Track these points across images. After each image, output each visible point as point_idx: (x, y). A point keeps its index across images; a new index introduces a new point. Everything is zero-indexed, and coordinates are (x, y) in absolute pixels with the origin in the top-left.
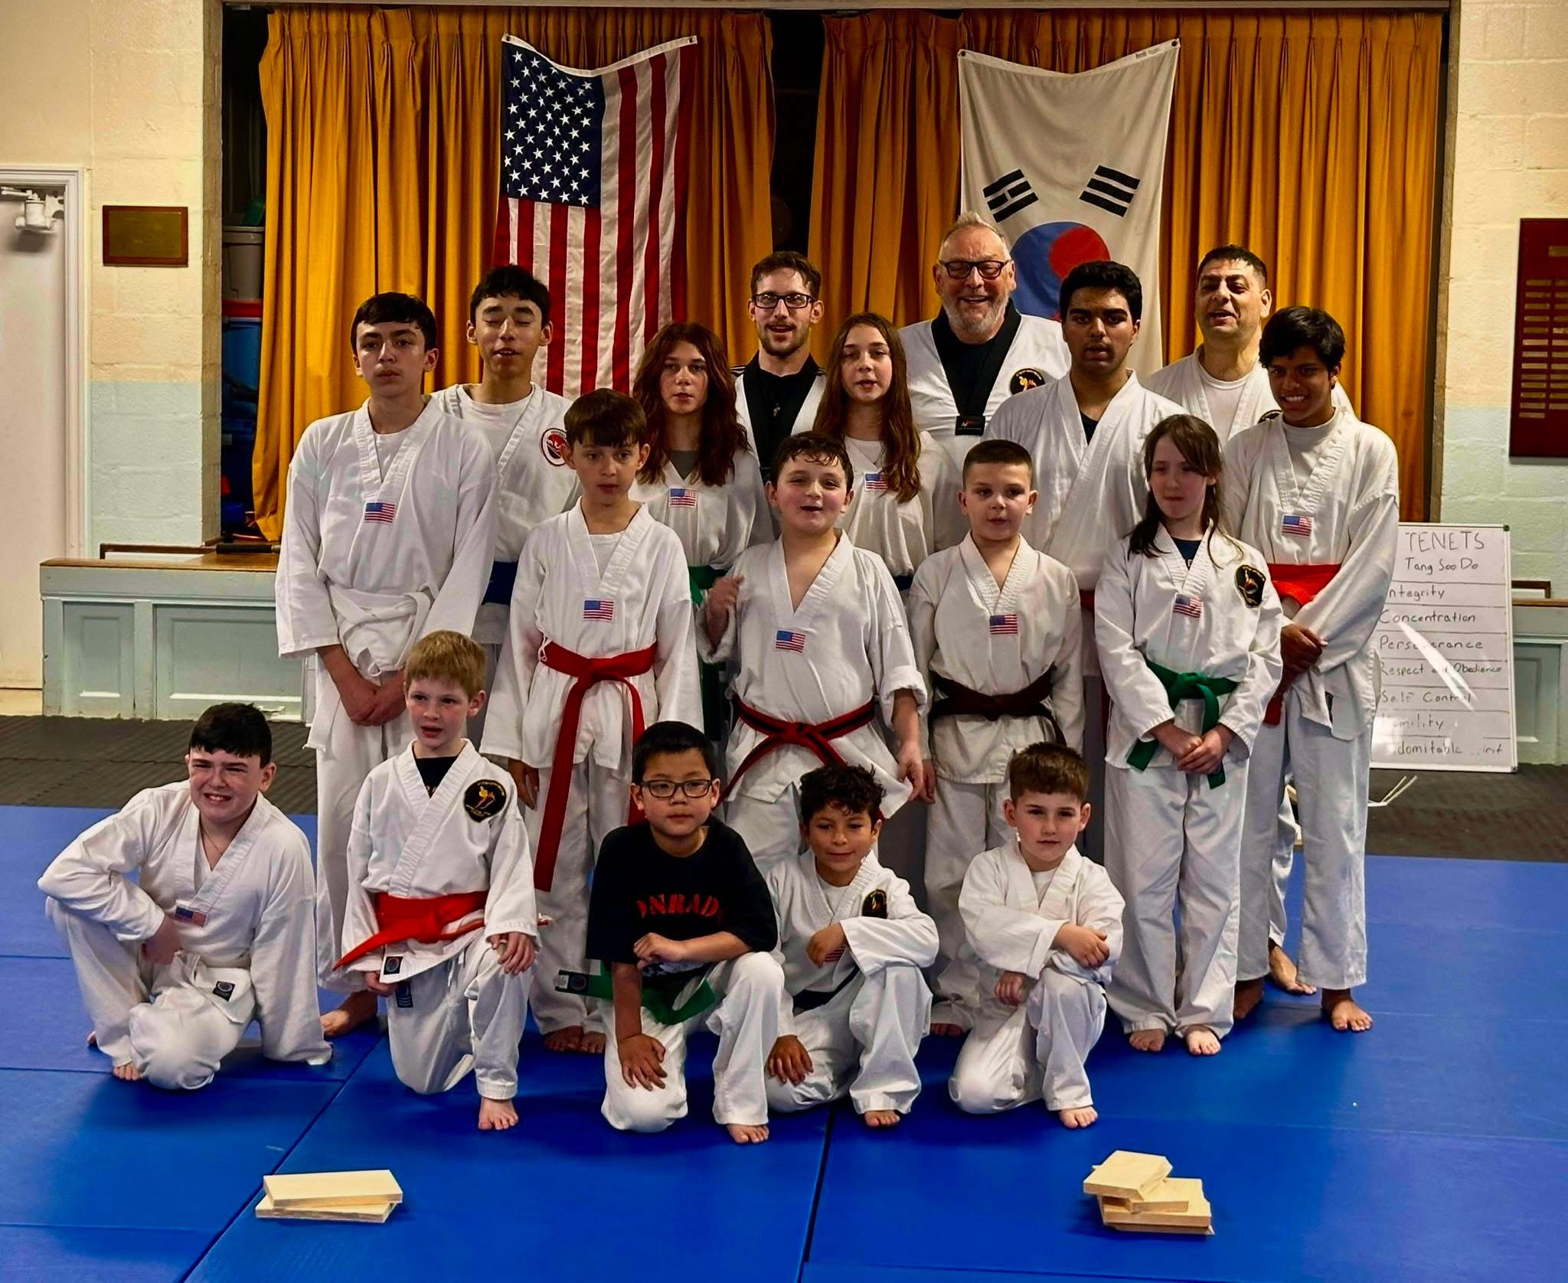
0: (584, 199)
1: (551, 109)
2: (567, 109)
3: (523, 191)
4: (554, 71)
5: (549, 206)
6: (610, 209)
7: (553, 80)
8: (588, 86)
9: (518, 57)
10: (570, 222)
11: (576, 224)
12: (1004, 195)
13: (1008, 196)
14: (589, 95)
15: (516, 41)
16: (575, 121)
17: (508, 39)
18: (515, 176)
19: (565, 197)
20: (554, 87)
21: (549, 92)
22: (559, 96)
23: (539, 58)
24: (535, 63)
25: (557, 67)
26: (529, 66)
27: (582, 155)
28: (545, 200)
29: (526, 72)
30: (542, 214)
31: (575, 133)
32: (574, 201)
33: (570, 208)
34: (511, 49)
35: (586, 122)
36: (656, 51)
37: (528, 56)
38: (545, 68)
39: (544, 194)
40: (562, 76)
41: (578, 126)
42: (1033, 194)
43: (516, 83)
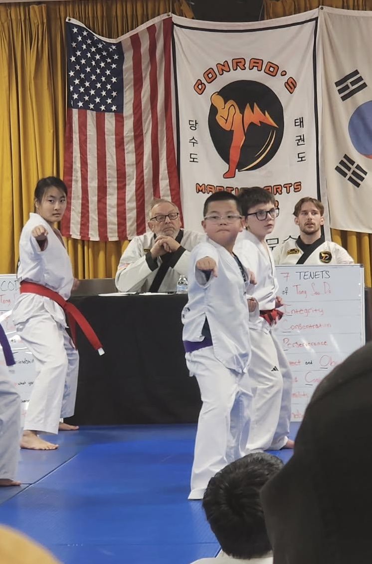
0: (114, 108)
1: (94, 59)
2: (103, 59)
3: (80, 104)
4: (96, 38)
5: (94, 113)
6: (128, 110)
7: (95, 43)
8: (114, 47)
9: (75, 30)
10: (106, 122)
11: (110, 121)
12: (347, 85)
13: (350, 85)
14: (114, 52)
15: (74, 21)
16: (108, 66)
17: (69, 20)
18: (75, 96)
19: (103, 108)
20: (96, 46)
21: (93, 49)
22: (99, 51)
23: (87, 31)
24: (85, 33)
25: (97, 36)
26: (82, 35)
27: (113, 84)
28: (92, 109)
29: (80, 38)
30: (91, 116)
31: (108, 72)
32: (109, 110)
33: (106, 114)
34: (70, 26)
35: (114, 66)
36: (149, 23)
37: (81, 29)
38: (90, 36)
39: (92, 106)
40: (100, 41)
41: (110, 68)
42: (365, 83)
43: (74, 45)
